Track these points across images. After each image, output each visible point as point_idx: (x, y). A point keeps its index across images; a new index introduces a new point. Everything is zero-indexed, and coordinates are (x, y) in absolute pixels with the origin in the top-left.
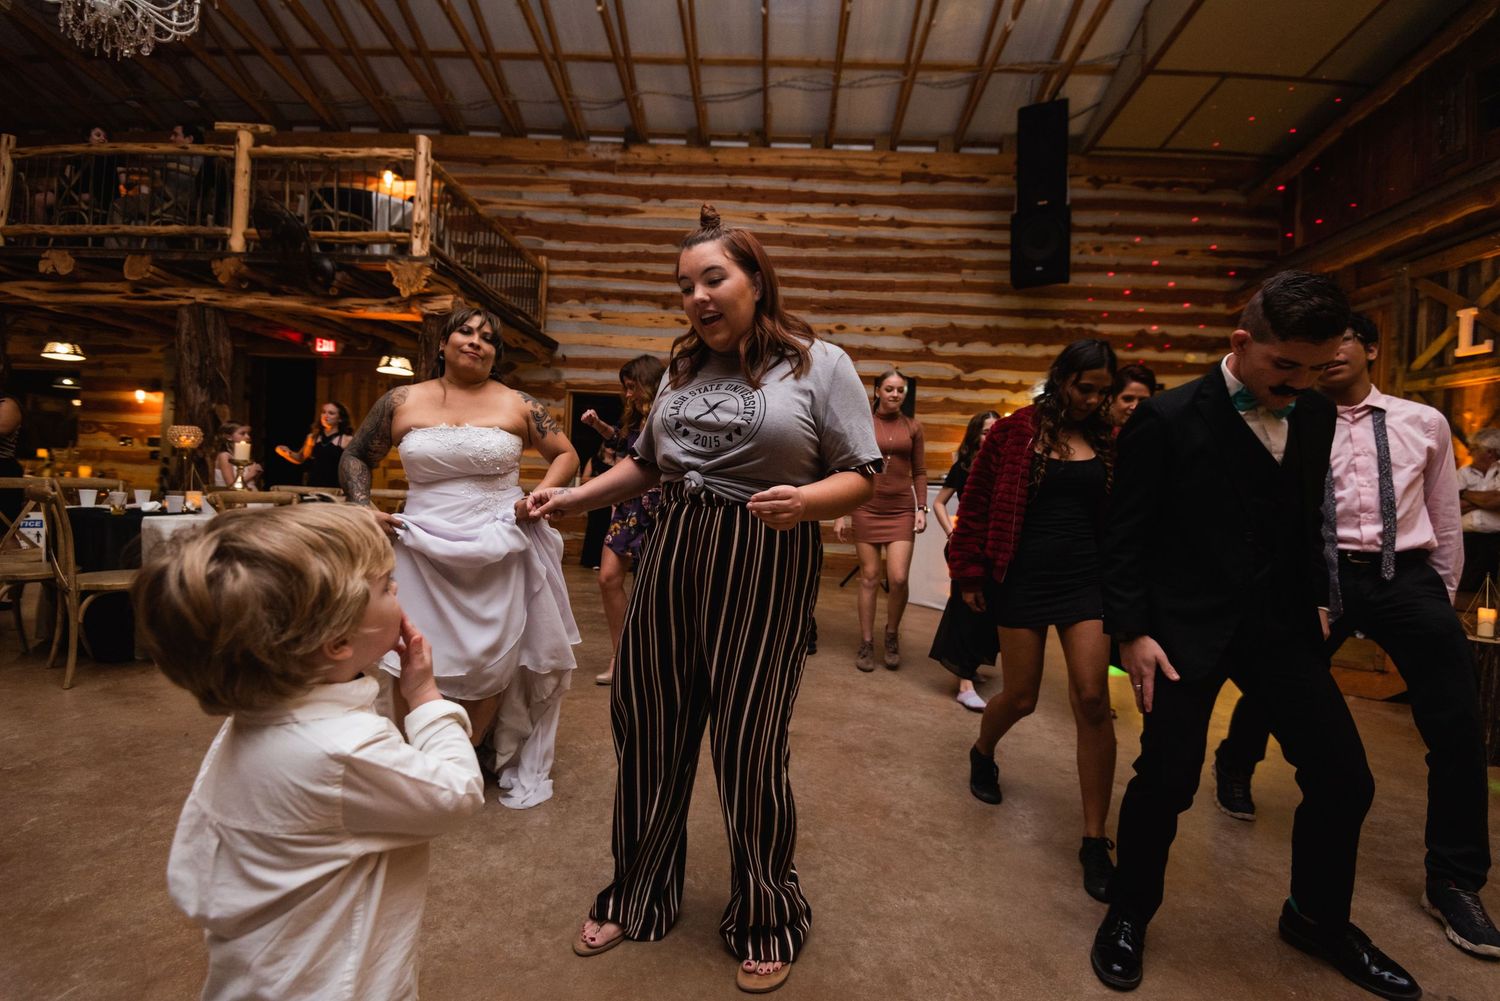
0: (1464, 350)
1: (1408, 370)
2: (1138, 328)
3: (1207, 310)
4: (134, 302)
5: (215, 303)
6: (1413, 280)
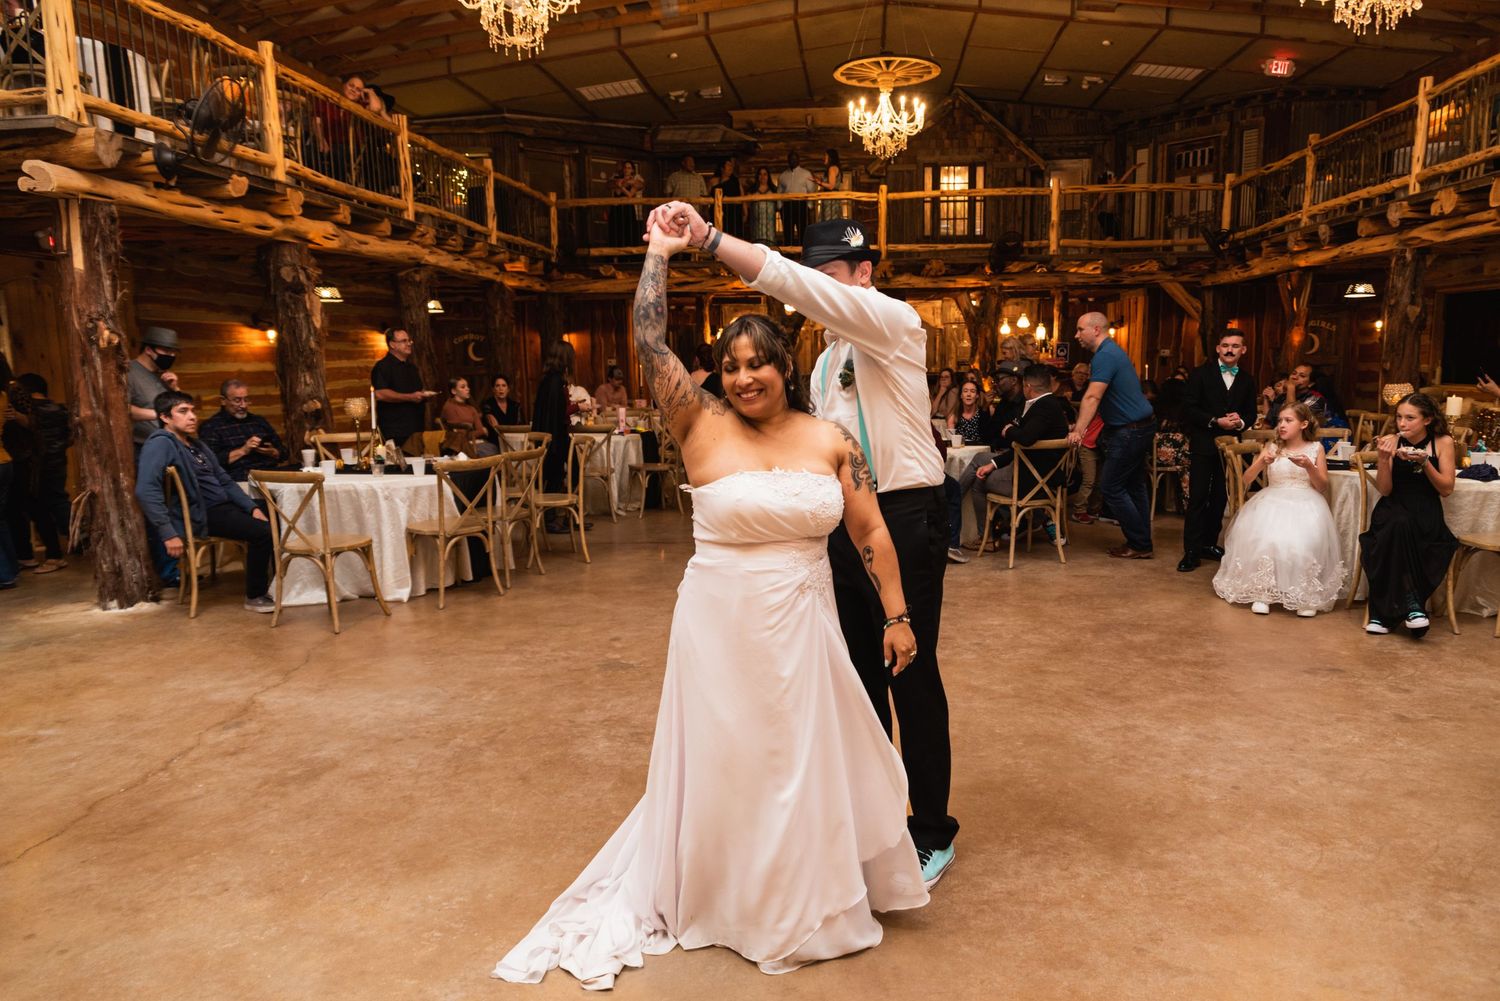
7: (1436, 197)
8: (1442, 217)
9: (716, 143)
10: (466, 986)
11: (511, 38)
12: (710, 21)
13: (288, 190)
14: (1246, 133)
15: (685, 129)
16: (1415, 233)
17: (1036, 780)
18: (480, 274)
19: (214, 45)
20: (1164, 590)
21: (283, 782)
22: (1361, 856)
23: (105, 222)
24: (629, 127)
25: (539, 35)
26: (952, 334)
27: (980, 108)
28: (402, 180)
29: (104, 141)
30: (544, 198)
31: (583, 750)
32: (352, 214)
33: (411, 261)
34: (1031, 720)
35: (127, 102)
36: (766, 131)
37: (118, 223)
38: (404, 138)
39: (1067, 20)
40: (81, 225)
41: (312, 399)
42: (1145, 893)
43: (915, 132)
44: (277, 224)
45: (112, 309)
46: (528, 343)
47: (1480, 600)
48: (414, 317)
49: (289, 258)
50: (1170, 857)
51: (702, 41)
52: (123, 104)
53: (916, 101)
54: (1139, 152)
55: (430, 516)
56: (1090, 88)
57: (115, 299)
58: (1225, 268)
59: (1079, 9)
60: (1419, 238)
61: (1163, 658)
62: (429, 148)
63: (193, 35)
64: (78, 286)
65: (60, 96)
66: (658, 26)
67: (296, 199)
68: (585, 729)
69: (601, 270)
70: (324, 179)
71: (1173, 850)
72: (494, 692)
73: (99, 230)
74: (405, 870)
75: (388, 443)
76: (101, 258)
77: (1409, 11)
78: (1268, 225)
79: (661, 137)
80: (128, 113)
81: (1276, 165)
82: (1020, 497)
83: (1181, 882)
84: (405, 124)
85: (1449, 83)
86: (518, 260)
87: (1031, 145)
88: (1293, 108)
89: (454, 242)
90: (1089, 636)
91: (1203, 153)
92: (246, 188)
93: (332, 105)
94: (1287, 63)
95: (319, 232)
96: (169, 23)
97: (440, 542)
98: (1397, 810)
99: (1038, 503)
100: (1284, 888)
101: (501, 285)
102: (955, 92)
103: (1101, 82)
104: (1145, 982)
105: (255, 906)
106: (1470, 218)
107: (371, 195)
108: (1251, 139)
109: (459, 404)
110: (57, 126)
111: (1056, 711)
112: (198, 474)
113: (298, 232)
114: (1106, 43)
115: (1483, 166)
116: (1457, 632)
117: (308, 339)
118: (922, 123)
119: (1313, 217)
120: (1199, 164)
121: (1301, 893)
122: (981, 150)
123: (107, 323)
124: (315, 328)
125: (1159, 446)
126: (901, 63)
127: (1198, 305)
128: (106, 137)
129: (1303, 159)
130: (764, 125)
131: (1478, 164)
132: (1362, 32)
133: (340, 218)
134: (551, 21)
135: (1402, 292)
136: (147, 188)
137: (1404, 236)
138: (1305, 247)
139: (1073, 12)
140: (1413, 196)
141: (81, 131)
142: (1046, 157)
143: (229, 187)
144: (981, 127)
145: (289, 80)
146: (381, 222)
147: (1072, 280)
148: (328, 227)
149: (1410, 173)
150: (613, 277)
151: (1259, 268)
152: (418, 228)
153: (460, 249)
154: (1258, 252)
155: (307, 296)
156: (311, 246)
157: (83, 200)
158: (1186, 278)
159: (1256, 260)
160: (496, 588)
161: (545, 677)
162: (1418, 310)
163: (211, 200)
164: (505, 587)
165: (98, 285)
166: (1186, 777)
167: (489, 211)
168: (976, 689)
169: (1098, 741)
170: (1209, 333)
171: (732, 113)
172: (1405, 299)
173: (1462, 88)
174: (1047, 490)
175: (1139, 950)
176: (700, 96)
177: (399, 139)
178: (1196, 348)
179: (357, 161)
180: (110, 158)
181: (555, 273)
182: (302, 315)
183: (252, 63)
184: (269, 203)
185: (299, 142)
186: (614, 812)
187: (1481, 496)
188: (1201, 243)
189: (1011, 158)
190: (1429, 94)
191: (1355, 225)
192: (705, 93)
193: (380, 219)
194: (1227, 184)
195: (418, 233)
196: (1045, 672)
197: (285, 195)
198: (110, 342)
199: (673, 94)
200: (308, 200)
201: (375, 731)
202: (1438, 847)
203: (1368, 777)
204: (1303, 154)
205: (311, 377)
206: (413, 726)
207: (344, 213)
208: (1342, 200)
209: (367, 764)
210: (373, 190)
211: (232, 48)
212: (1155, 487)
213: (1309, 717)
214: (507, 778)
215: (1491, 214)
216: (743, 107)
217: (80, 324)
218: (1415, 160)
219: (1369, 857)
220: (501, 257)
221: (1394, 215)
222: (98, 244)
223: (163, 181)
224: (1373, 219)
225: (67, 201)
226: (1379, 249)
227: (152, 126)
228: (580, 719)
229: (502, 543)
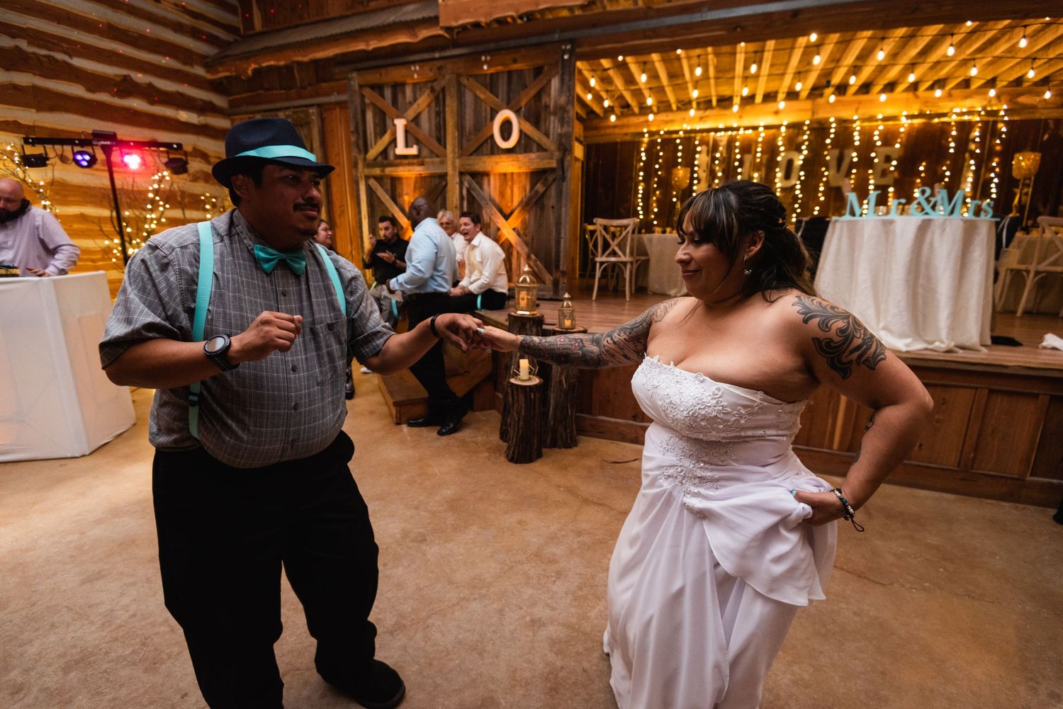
0: (401, 149)
1: (365, 159)
2: (124, 72)
3: (187, 69)
6: (361, 86)
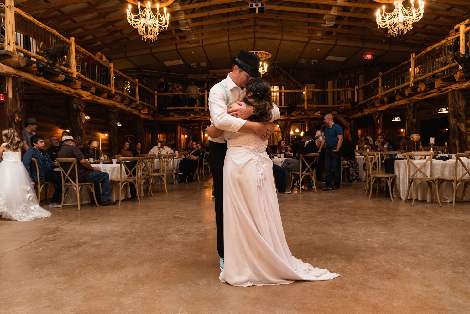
4: (439, 94)
5: (457, 88)
7: (419, 86)
8: (421, 92)
9: (205, 79)
10: (134, 299)
11: (147, 36)
12: (204, 43)
13: (77, 80)
14: (359, 76)
15: (195, 75)
16: (413, 98)
17: (318, 242)
18: (134, 112)
19: (57, 37)
20: (348, 198)
21: (69, 247)
22: (427, 259)
23: (20, 83)
24: (179, 74)
25: (155, 35)
26: (276, 135)
27: (282, 70)
28: (111, 82)
29: (21, 59)
30: (153, 92)
31: (170, 238)
32: (96, 90)
33: (113, 106)
34: (314, 228)
35: (29, 49)
36: (219, 76)
37: (24, 84)
38: (112, 70)
39: (307, 43)
40: (12, 84)
41: (80, 145)
42: (360, 269)
43: (265, 73)
44: (73, 91)
45: (20, 110)
46: (147, 137)
47: (446, 197)
48: (113, 123)
49: (76, 102)
50: (366, 260)
51: (201, 48)
52: (28, 50)
53: (265, 64)
54: (329, 82)
55: (118, 177)
56: (314, 63)
57: (21, 108)
58: (357, 113)
59: (310, 40)
60: (414, 99)
61: (352, 213)
62: (120, 74)
63: (51, 33)
64: (9, 103)
65: (9, 45)
66: (188, 44)
67: (79, 83)
68: (169, 233)
69: (170, 113)
70: (88, 79)
71: (367, 258)
72: (139, 224)
73: (17, 86)
74: (112, 269)
75: (104, 156)
76: (17, 94)
77: (409, 30)
78: (369, 99)
79: (188, 77)
80: (29, 52)
81: (370, 82)
82: (302, 172)
83: (371, 267)
84: (113, 66)
85: (420, 54)
86: (145, 109)
87: (297, 80)
88: (373, 69)
89: (126, 102)
90: (328, 209)
91: (347, 82)
92: (64, 78)
93: (91, 58)
94: (371, 56)
95: (85, 95)
96: (43, 28)
97: (120, 184)
98: (436, 247)
99: (308, 173)
100: (405, 267)
101: (140, 116)
102: (275, 65)
103: (317, 62)
104: (366, 292)
105: (60, 279)
106: (429, 92)
107: (102, 85)
108: (361, 78)
109: (125, 150)
110: (7, 53)
111: (321, 226)
112: (42, 161)
113: (79, 94)
114: (318, 50)
115: (431, 77)
116: (441, 206)
117: (80, 126)
118: (267, 70)
119: (382, 96)
120: (346, 85)
121: (411, 268)
122: (283, 81)
123: (18, 115)
124: (83, 123)
125: (342, 161)
126: (260, 53)
127: (349, 124)
128: (22, 58)
129: (378, 80)
130: (219, 74)
131: (430, 76)
132: (396, 36)
133: (92, 91)
134: (159, 32)
135: (410, 115)
136: (34, 75)
137: (410, 99)
138: (380, 105)
139: (309, 41)
140: (411, 87)
141: (14, 55)
142: (302, 84)
143: (59, 77)
144: (283, 75)
145: (79, 49)
146: (104, 93)
147: (312, 117)
148: (89, 93)
149: (410, 81)
150: (174, 116)
151: (366, 112)
152: (115, 96)
153: (128, 104)
154: (366, 107)
155: (81, 113)
156: (83, 99)
157: (13, 76)
158: (345, 116)
159: (366, 110)
160: (138, 200)
161: (155, 221)
162: (416, 120)
163: (53, 81)
164: (141, 200)
165: (16, 103)
166: (367, 241)
167: (137, 94)
168: (295, 221)
169: (336, 233)
170: (353, 132)
171: (209, 70)
172: (412, 117)
173: (424, 56)
174: (310, 169)
175: (362, 284)
176: (200, 65)
177: (111, 70)
178: (349, 137)
179: (98, 75)
180: (23, 64)
181: (156, 114)
182: (79, 119)
183: (68, 43)
184: (71, 85)
185: (81, 68)
186: (181, 253)
187: (443, 165)
188: (349, 106)
189: (292, 84)
190: (414, 58)
191: (395, 97)
192: (202, 64)
193: (104, 92)
194: (356, 89)
195: (115, 98)
196: (316, 217)
197: (76, 82)
198: (18, 120)
199: (192, 64)
200: (83, 84)
201: (100, 234)
202: (451, 256)
203: (424, 240)
204: (377, 79)
205: (81, 138)
206: (112, 233)
207: (93, 89)
208: (391, 90)
209: (97, 242)
210: (102, 84)
211: (62, 38)
212: (342, 172)
213: (401, 226)
214: (145, 245)
215: (436, 90)
216: (213, 69)
217: (9, 114)
218: (411, 77)
219: (430, 259)
220: (140, 108)
221: (407, 93)
222: (17, 90)
223: (39, 73)
224: (400, 95)
225: (8, 77)
226: (402, 103)
227: (36, 57)
228: (168, 230)
229: (140, 186)
